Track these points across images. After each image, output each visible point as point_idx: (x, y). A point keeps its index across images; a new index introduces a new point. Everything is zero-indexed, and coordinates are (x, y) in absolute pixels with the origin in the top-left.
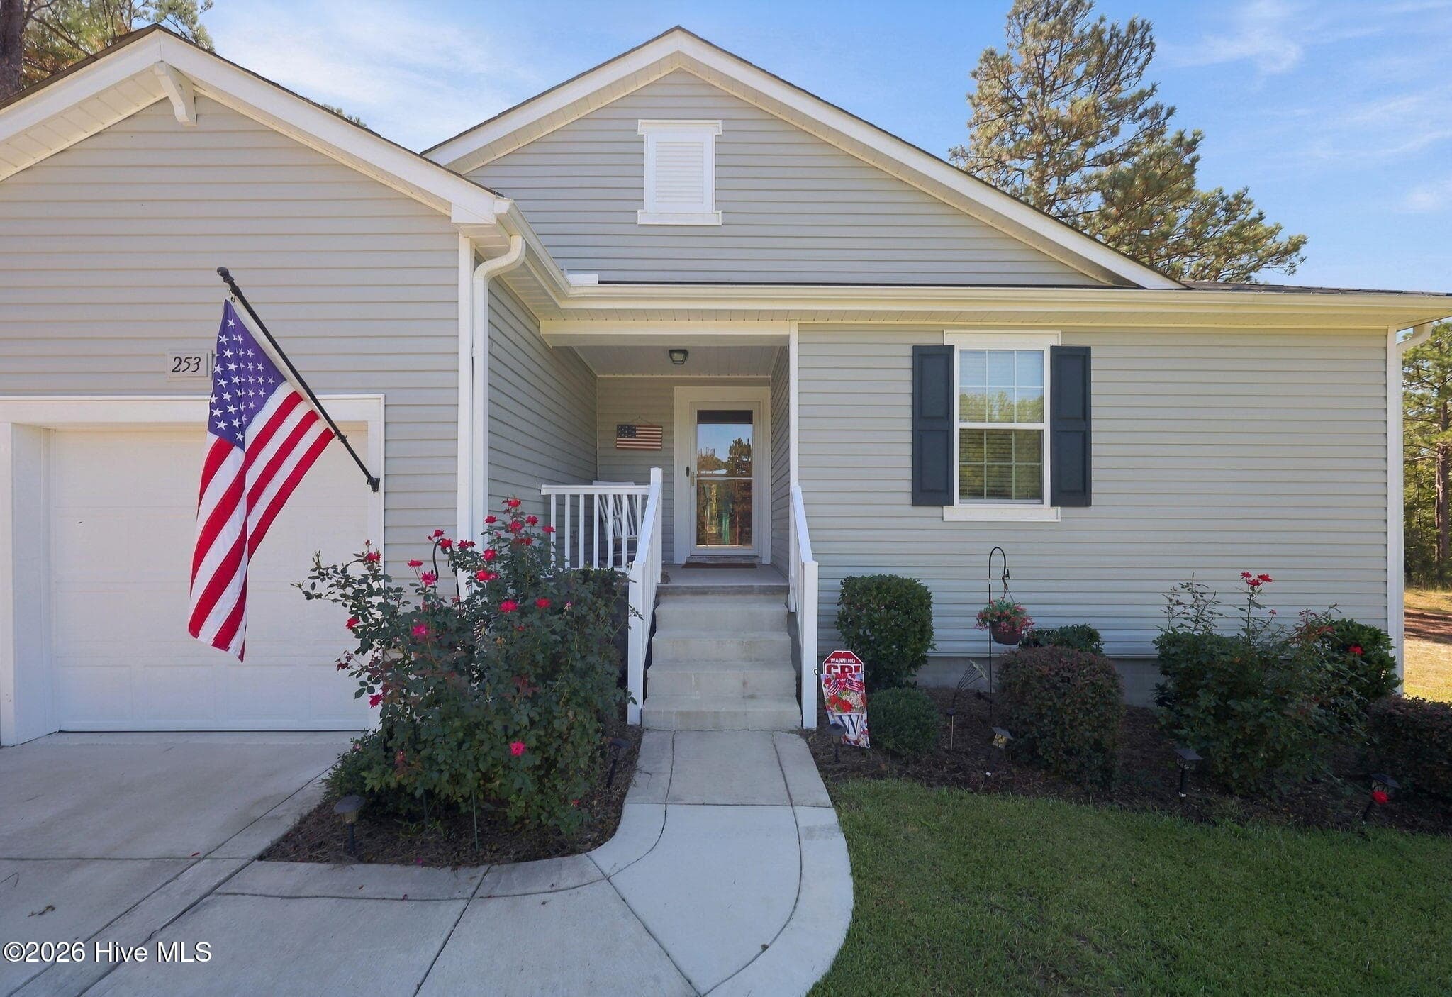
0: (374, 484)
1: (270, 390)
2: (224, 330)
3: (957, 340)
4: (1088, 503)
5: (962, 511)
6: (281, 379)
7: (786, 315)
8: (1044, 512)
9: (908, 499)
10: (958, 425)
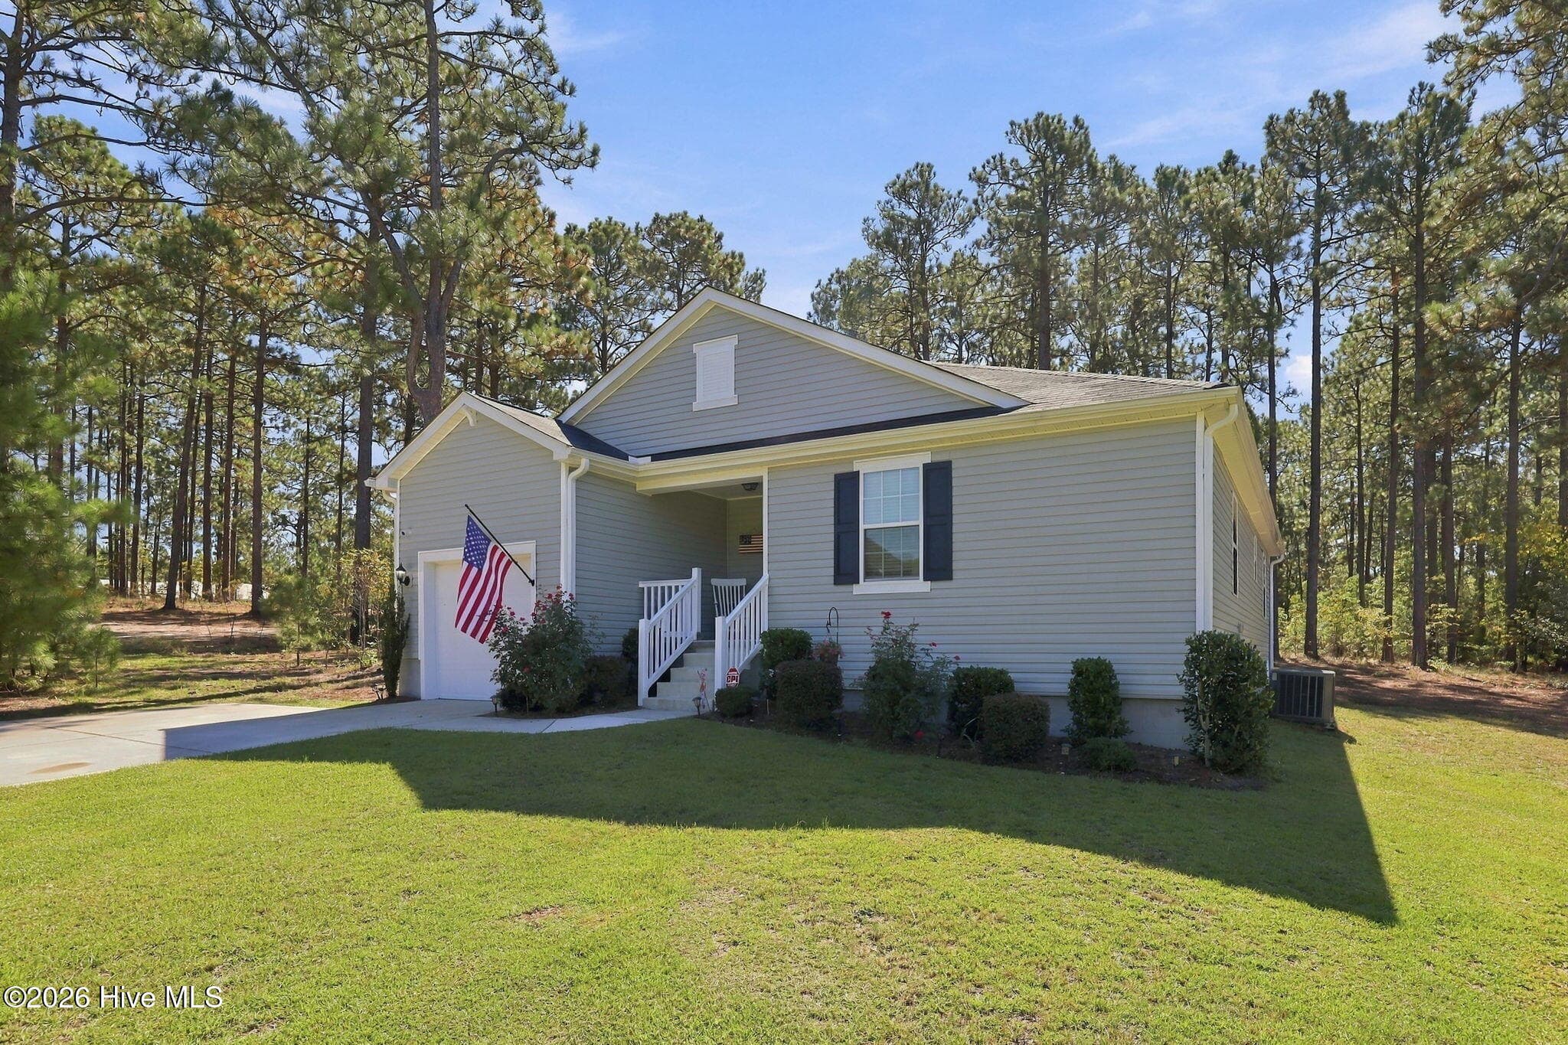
0: (532, 582)
1: (488, 545)
2: (468, 526)
3: (862, 467)
4: (950, 578)
5: (865, 587)
6: (490, 541)
7: (761, 464)
8: (919, 585)
9: (832, 580)
10: (862, 527)
